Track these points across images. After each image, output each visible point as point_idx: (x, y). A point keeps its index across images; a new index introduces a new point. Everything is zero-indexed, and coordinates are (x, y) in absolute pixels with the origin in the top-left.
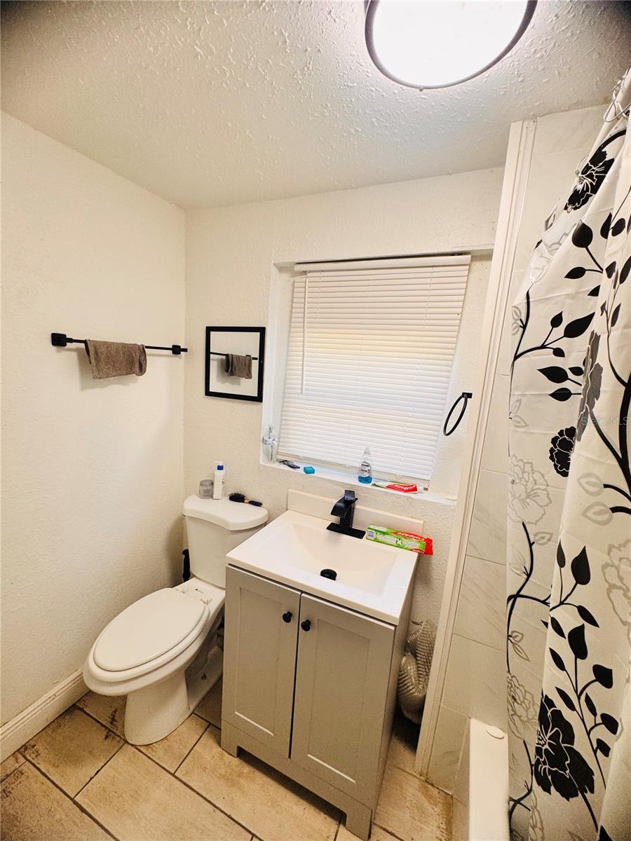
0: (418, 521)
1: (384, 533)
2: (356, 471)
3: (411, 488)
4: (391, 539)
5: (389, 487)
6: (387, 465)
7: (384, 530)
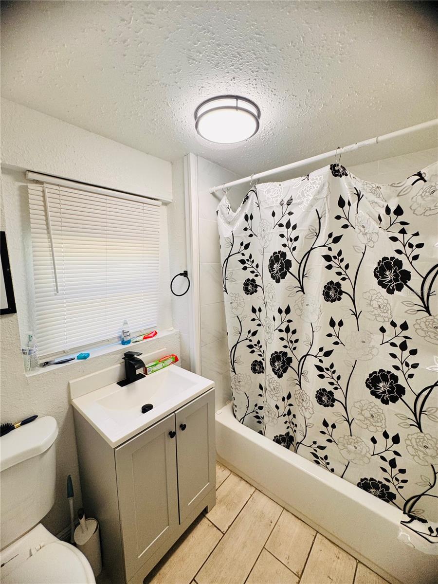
0: (164, 349)
1: (156, 365)
2: (117, 340)
3: (153, 333)
4: (160, 366)
5: (145, 338)
6: (136, 326)
7: (154, 363)
